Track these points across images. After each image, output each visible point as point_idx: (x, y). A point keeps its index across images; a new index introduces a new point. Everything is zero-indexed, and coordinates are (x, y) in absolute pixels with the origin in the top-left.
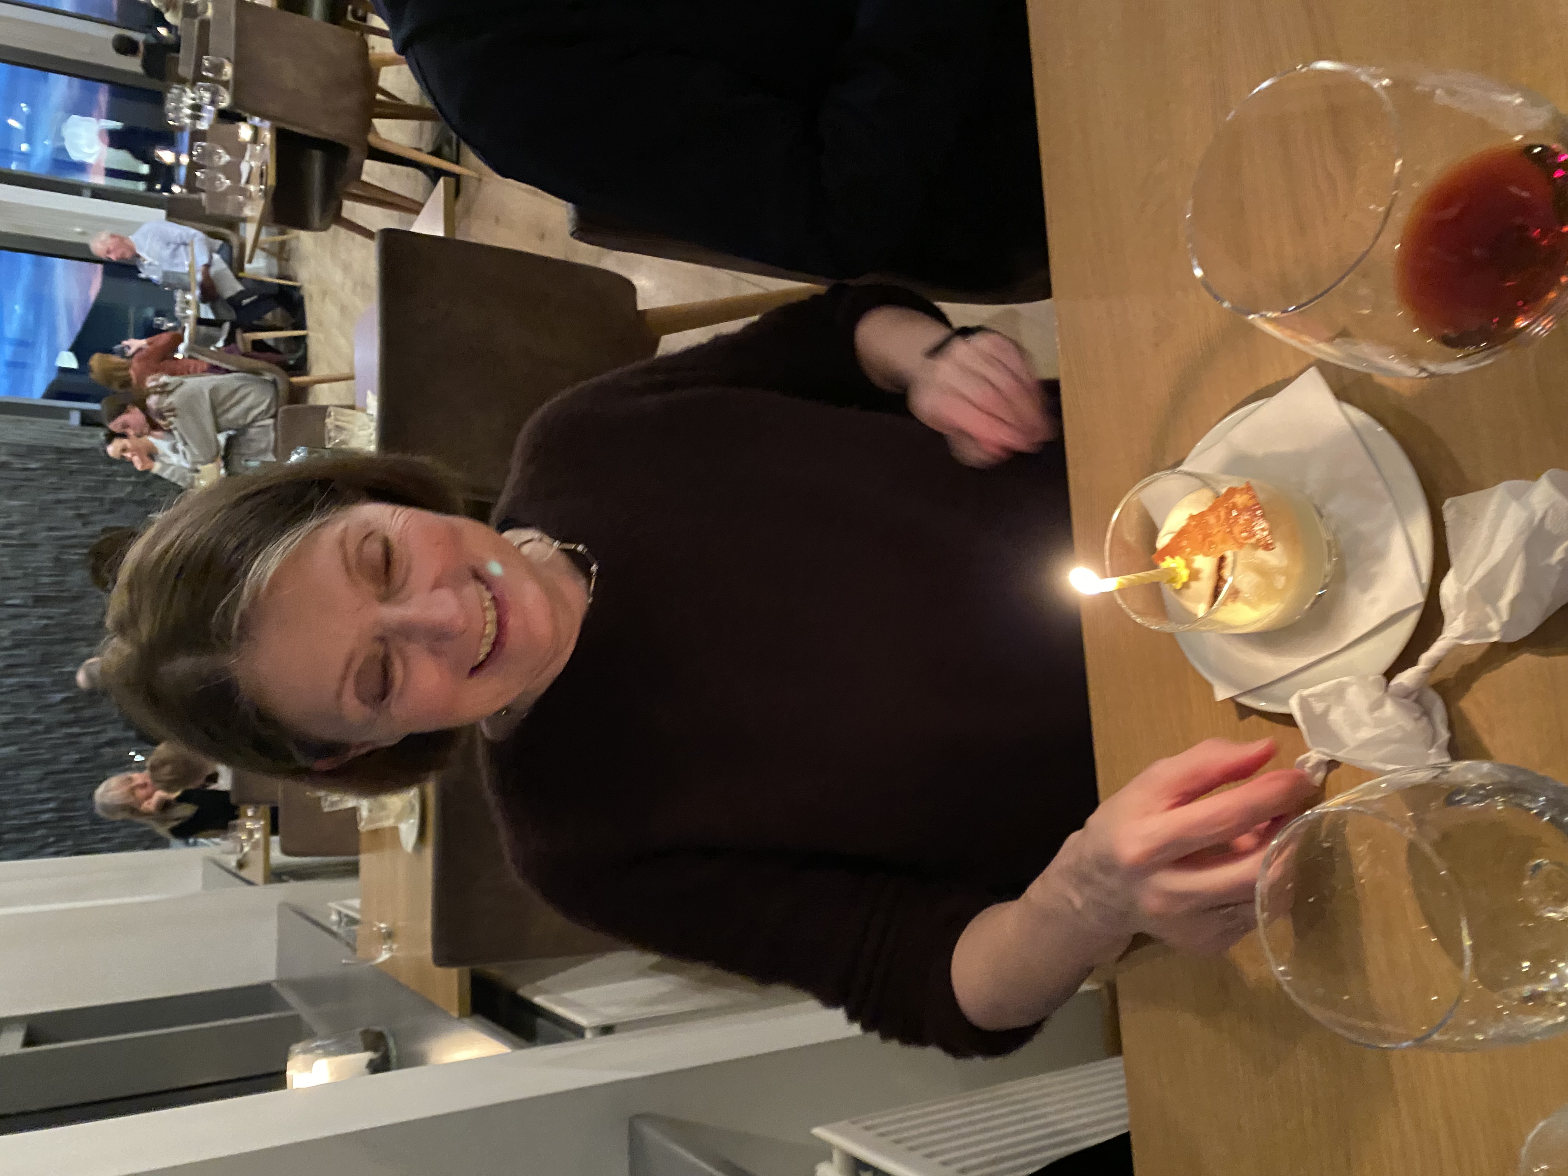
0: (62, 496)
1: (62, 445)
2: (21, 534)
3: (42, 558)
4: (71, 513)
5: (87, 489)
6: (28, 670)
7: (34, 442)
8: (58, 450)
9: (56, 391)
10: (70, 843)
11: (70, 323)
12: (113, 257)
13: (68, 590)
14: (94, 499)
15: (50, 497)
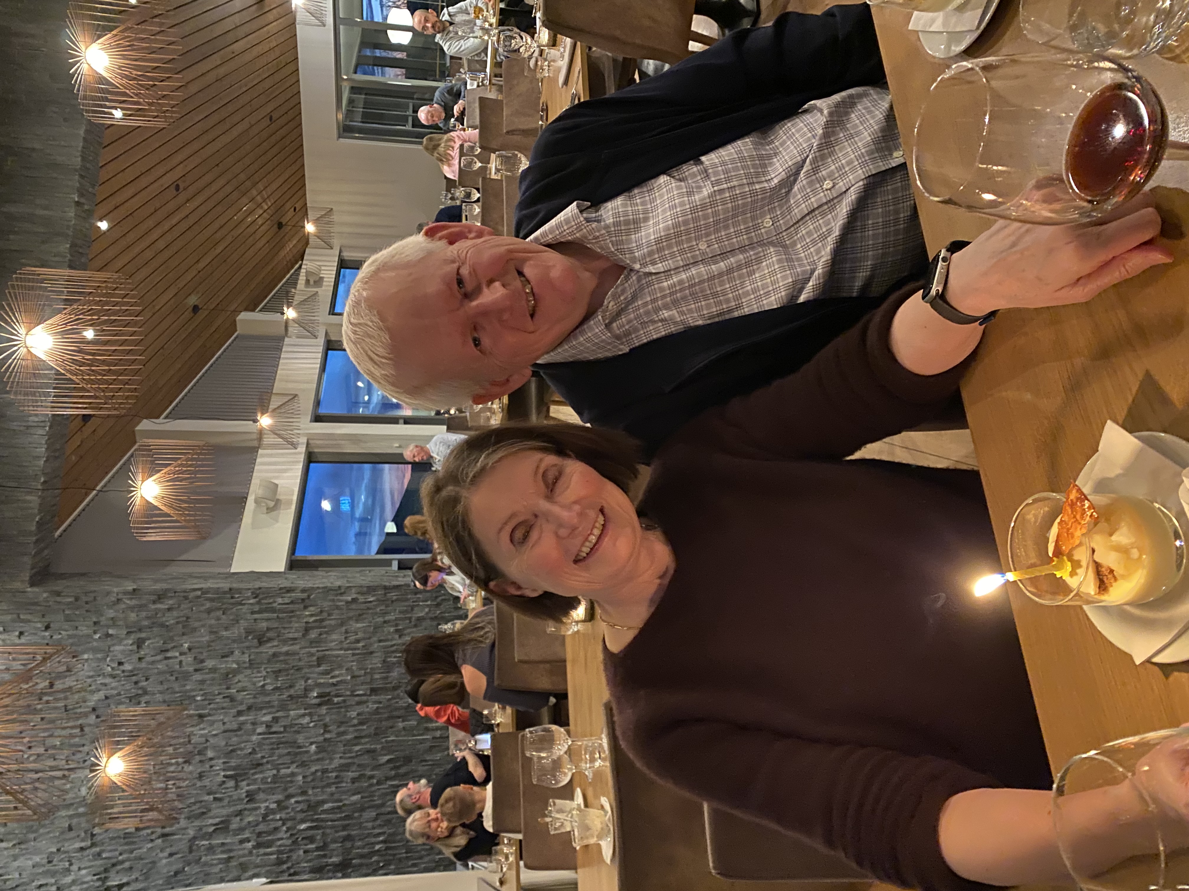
0: (387, 618)
1: (387, 584)
2: (363, 646)
3: (376, 661)
4: (392, 629)
5: (400, 612)
6: (367, 740)
7: (372, 584)
8: (385, 588)
9: (384, 549)
10: (392, 867)
11: (393, 503)
12: (417, 460)
13: (391, 683)
14: (406, 618)
15: (381, 619)
